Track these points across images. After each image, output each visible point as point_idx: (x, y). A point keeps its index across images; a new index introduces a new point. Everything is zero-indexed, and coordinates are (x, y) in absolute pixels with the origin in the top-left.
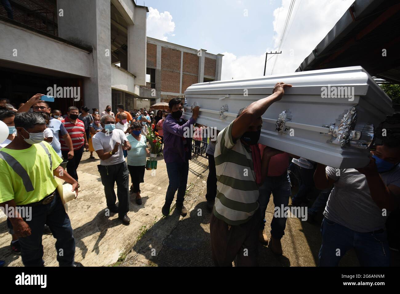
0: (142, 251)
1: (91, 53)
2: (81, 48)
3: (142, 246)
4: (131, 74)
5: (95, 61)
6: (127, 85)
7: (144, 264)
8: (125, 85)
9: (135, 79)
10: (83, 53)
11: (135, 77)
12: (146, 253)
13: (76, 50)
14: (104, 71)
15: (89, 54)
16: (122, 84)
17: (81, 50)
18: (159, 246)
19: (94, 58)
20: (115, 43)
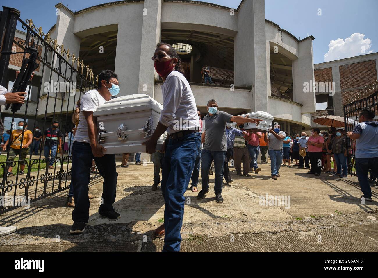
0: (202, 225)
1: (251, 90)
2: (244, 89)
3: (207, 223)
4: (297, 103)
5: (253, 96)
6: (291, 114)
7: (192, 233)
8: (289, 115)
9: (302, 107)
10: (245, 92)
11: (301, 105)
12: (203, 229)
13: (240, 91)
14: (261, 101)
15: (250, 91)
16: (285, 114)
17: (244, 90)
18: (220, 233)
19: (253, 93)
20: (285, 84)
